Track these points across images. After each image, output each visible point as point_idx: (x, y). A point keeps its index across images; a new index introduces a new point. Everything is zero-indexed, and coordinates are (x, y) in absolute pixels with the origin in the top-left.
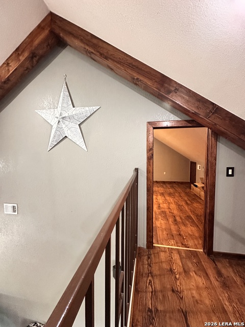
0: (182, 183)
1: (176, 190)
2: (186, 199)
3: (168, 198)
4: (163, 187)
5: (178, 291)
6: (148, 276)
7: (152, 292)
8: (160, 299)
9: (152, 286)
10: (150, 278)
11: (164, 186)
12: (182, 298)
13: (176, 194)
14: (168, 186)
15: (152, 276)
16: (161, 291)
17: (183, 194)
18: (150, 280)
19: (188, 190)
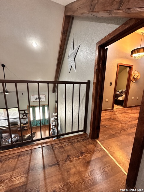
5: (69, 159)
6: (70, 143)
7: (62, 146)
8: (60, 150)
9: (65, 145)
10: (70, 144)
12: (66, 161)
15: (71, 144)
16: (65, 150)
18: (68, 144)
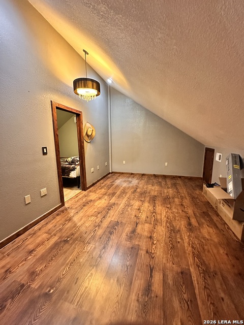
0: (191, 179)
1: (178, 192)
2: (190, 211)
3: (159, 208)
4: (160, 184)
11: (163, 183)
13: (176, 200)
14: (169, 182)
17: (187, 202)
19: (197, 192)
